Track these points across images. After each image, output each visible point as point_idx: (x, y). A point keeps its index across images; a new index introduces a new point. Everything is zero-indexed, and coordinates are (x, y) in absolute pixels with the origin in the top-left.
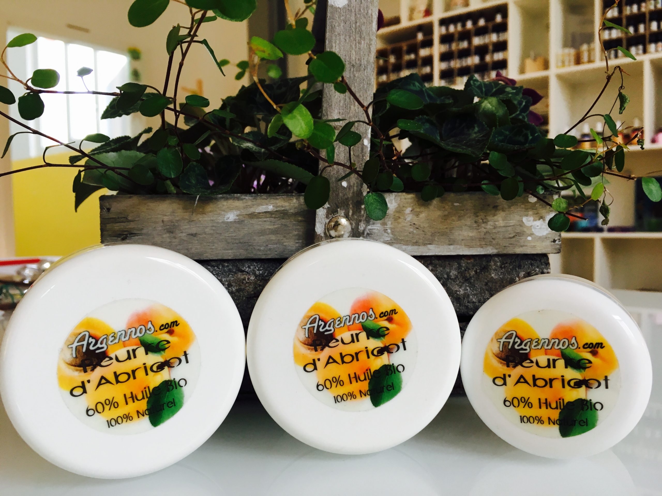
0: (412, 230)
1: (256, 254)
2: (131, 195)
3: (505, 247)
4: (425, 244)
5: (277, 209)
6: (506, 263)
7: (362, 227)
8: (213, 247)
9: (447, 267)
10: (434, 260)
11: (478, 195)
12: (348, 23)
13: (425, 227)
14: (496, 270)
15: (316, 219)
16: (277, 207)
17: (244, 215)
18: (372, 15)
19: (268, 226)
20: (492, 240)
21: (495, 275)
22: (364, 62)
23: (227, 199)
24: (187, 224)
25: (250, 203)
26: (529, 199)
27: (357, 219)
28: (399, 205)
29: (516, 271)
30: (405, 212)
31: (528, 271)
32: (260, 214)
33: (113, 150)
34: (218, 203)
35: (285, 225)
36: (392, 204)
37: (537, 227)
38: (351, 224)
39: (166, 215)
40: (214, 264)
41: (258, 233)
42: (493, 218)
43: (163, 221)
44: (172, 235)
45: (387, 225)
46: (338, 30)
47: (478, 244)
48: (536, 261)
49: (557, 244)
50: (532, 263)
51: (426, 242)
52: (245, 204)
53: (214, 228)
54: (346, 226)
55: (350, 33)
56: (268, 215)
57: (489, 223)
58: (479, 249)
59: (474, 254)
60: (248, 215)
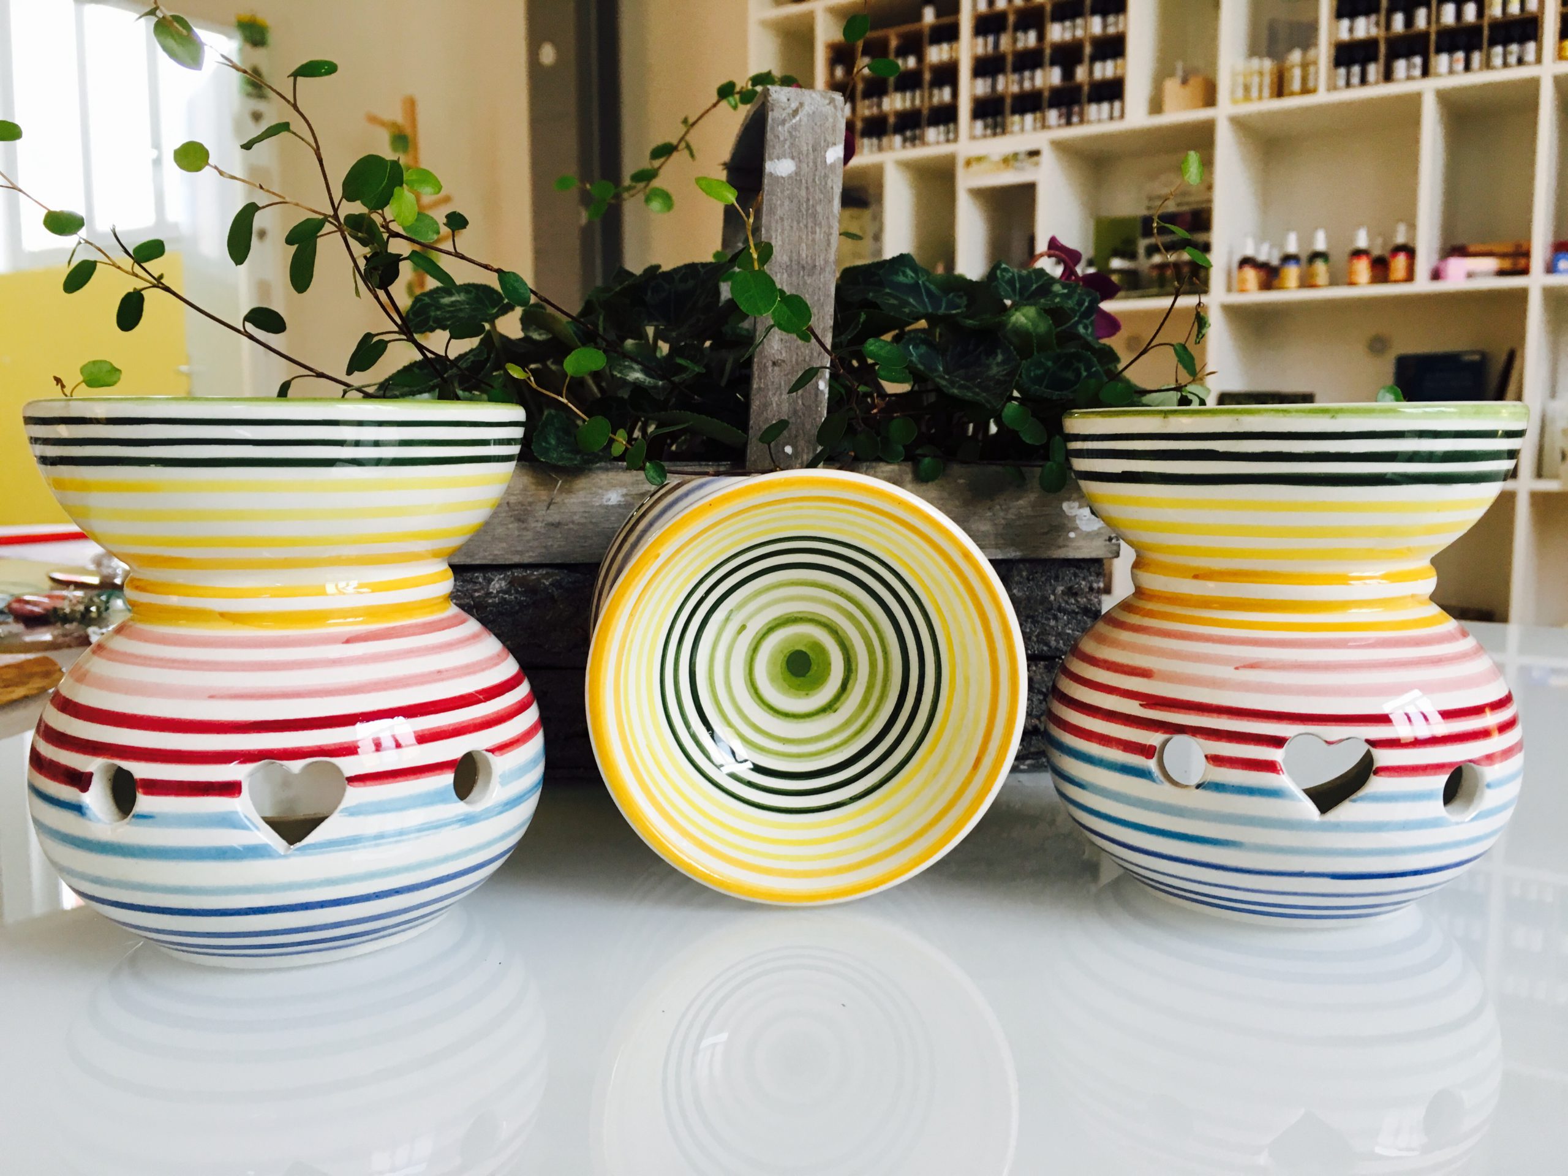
3: (1034, 547)
6: (1036, 573)
8: (586, 544)
12: (795, 201)
14: (1021, 583)
17: (632, 494)
18: (832, 188)
20: (1015, 537)
21: (1019, 591)
22: (820, 262)
23: (607, 470)
24: (545, 508)
31: (1069, 585)
34: (595, 476)
37: (1084, 518)
39: (513, 494)
42: (1015, 502)
43: (508, 504)
44: (524, 526)
46: (779, 212)
48: (1083, 569)
49: (1114, 544)
50: (1076, 573)
52: (635, 478)
53: (586, 515)
55: (799, 217)
57: (1010, 510)
60: (639, 494)
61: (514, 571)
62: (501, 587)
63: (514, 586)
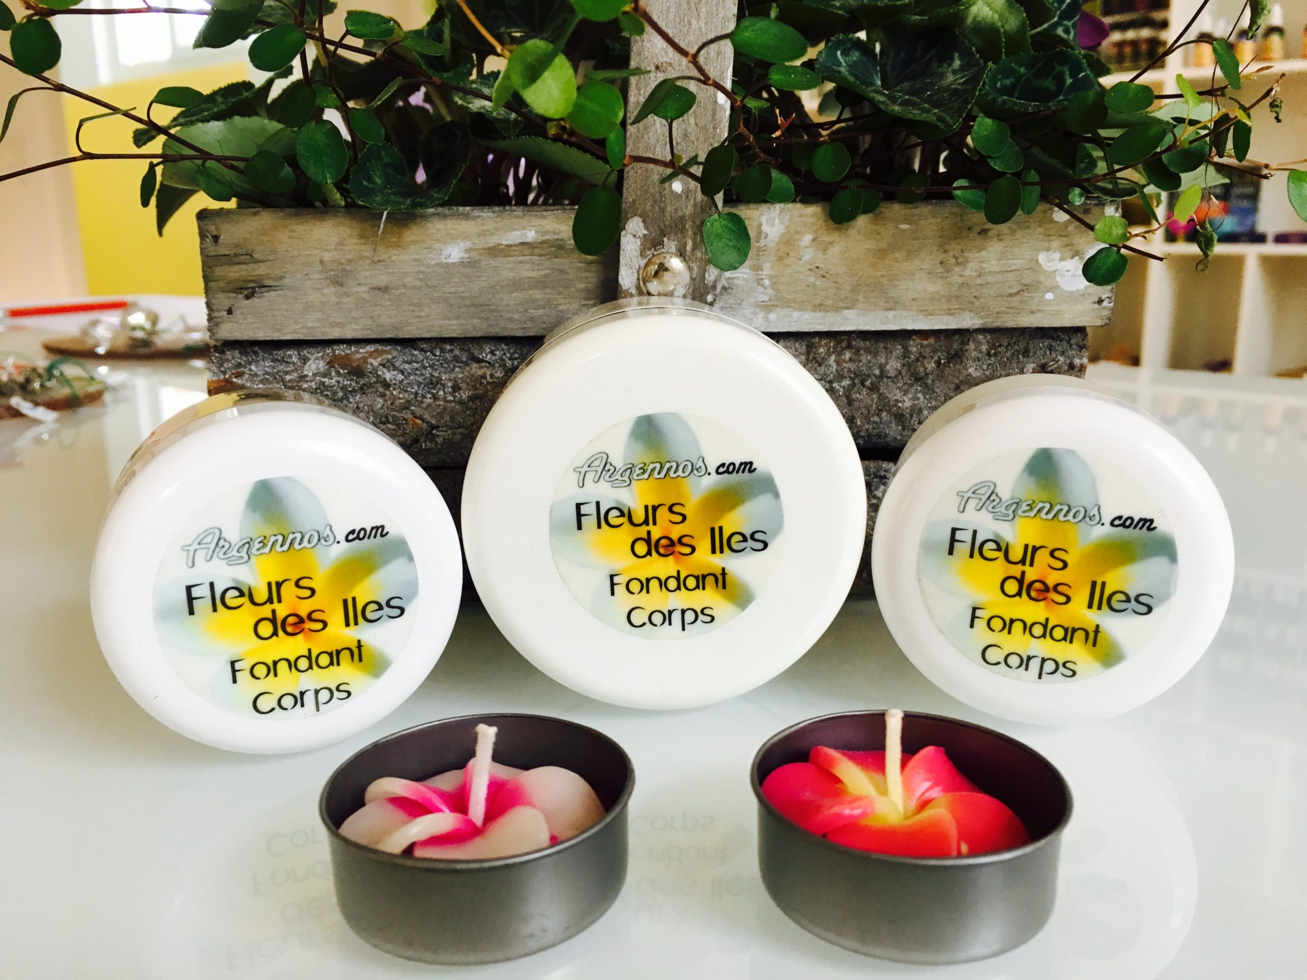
0: (812, 279)
1: (505, 328)
2: (257, 209)
3: (998, 313)
4: (837, 309)
5: (545, 238)
6: (1000, 346)
7: (711, 274)
8: (423, 314)
9: (880, 354)
10: (855, 340)
11: (948, 208)
13: (837, 274)
14: (979, 360)
15: (621, 258)
16: (544, 233)
17: (478, 249)
19: (528, 272)
20: (974, 300)
21: (976, 369)
23: (445, 217)
24: (368, 267)
25: (490, 226)
26: (1053, 216)
27: (702, 258)
28: (787, 227)
29: (1018, 362)
30: (800, 243)
31: (1043, 361)
32: (511, 249)
33: (218, 117)
34: (429, 225)
35: (561, 271)
36: (773, 225)
37: (1067, 274)
38: (690, 269)
39: (327, 250)
40: (425, 346)
41: (507, 285)
42: (977, 255)
43: (321, 262)
44: (341, 289)
45: (762, 270)
47: (945, 308)
48: (1061, 340)
49: (1105, 308)
50: (1051, 346)
51: (841, 304)
52: (481, 228)
53: (421, 276)
54: (680, 273)
56: (527, 250)
57: (970, 265)
58: (946, 318)
59: (936, 328)
60: (486, 249)
61: (335, 347)
62: (318, 368)
63: (334, 367)
